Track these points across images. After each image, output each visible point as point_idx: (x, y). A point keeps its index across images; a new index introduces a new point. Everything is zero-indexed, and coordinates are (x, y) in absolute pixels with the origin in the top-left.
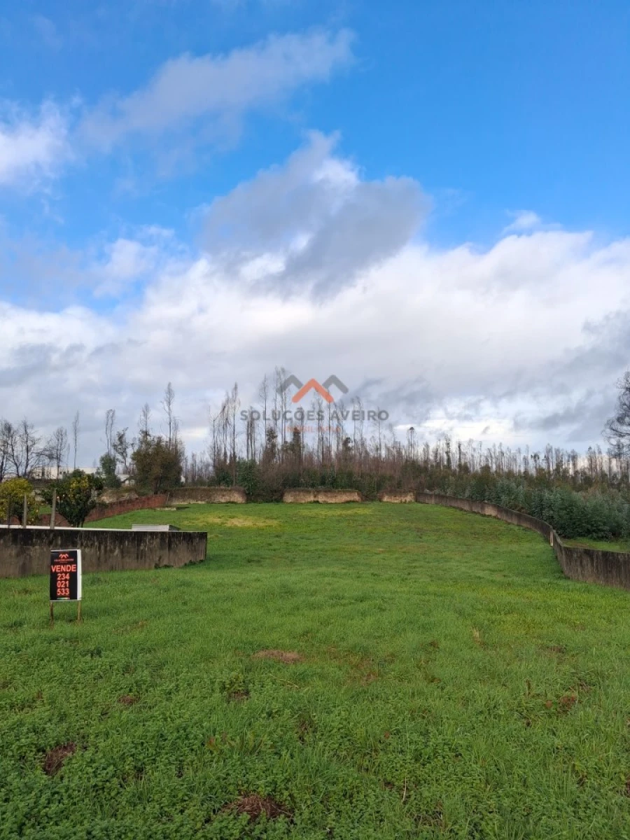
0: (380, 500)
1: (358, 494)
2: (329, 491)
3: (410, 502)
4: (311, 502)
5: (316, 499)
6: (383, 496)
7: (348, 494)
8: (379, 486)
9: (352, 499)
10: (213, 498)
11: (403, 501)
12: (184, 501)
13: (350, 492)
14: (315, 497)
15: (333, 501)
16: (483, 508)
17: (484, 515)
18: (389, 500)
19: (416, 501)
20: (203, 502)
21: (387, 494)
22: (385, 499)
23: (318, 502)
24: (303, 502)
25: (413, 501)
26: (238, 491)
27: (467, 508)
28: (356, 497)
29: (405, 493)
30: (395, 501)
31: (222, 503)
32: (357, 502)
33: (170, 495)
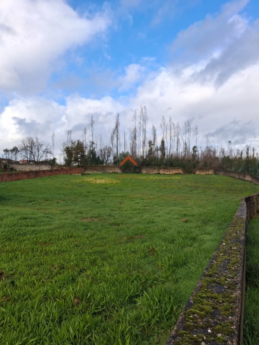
0: (194, 173)
1: (182, 170)
2: (166, 168)
3: (211, 174)
4: (156, 174)
5: (159, 172)
6: (196, 171)
7: (176, 170)
8: (194, 167)
9: (179, 172)
10: (105, 170)
11: (208, 174)
12: (92, 171)
13: (177, 169)
14: (158, 171)
15: (168, 173)
16: (245, 177)
17: (245, 181)
18: (199, 173)
19: (215, 174)
20: (101, 172)
21: (198, 170)
22: (197, 173)
23: (160, 173)
24: (152, 173)
25: (213, 174)
26: (118, 167)
27: (237, 177)
28: (181, 171)
29: (209, 170)
30: (203, 174)
31: (110, 173)
32: (181, 174)
33: (84, 168)
